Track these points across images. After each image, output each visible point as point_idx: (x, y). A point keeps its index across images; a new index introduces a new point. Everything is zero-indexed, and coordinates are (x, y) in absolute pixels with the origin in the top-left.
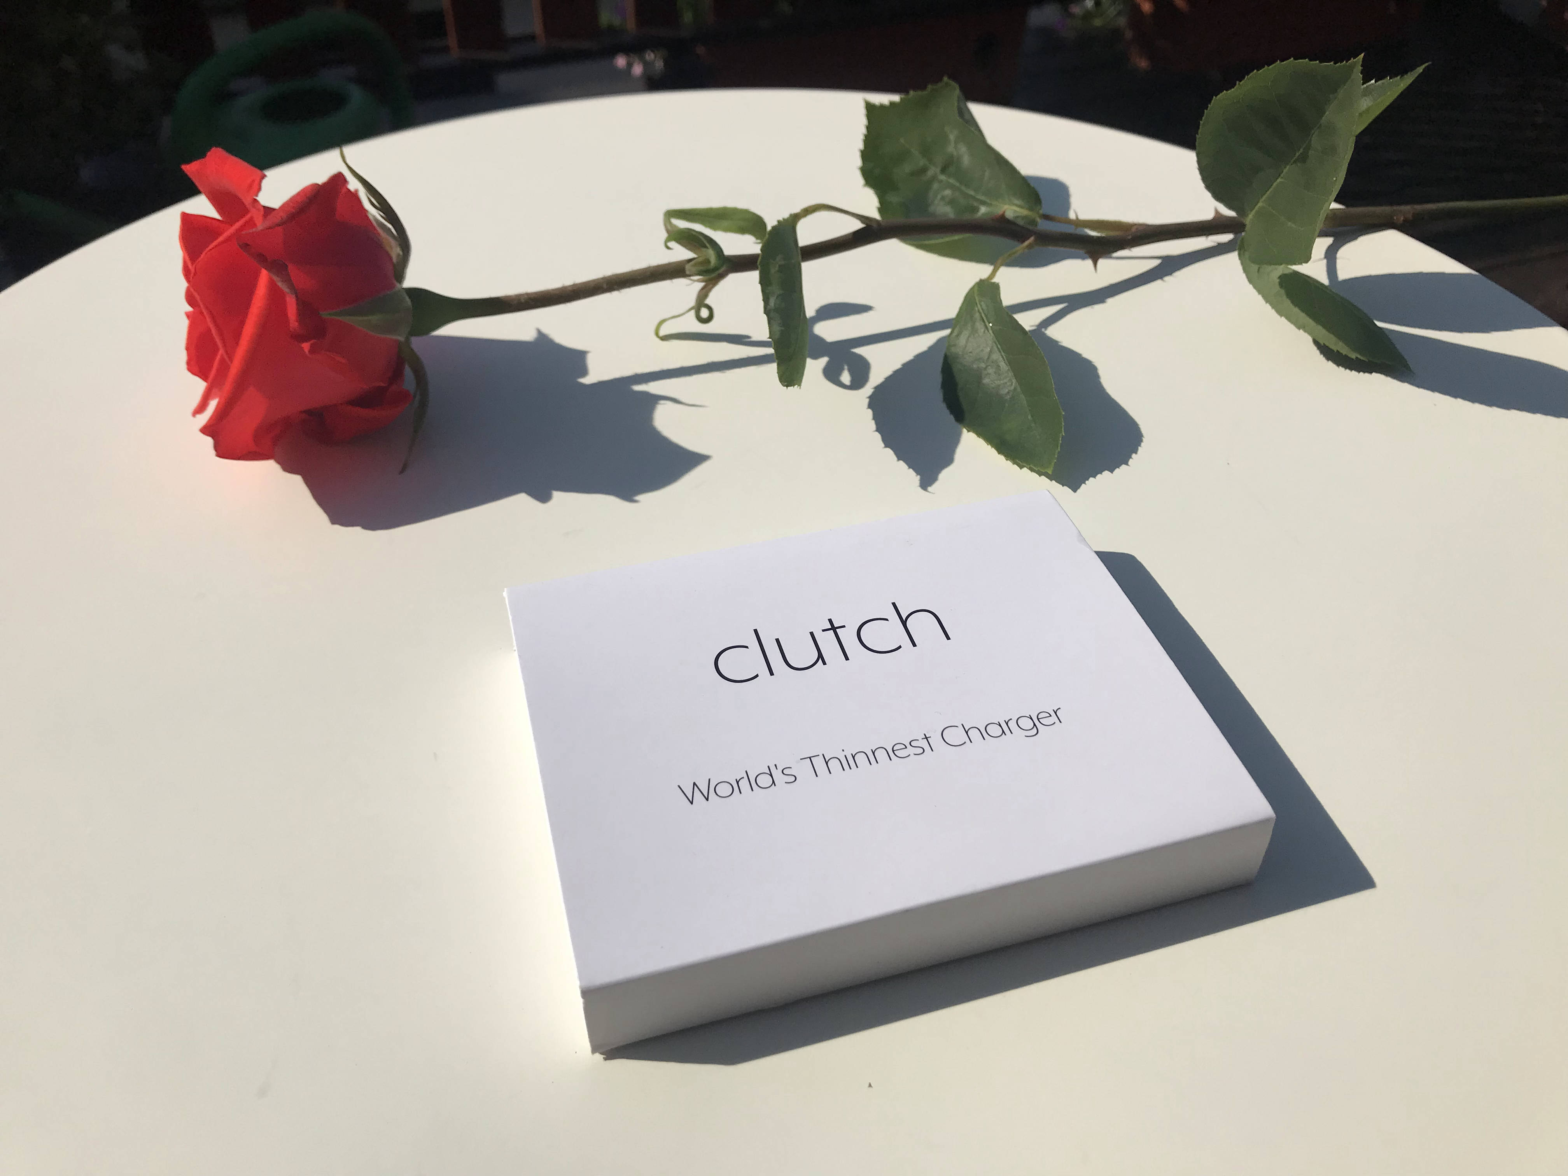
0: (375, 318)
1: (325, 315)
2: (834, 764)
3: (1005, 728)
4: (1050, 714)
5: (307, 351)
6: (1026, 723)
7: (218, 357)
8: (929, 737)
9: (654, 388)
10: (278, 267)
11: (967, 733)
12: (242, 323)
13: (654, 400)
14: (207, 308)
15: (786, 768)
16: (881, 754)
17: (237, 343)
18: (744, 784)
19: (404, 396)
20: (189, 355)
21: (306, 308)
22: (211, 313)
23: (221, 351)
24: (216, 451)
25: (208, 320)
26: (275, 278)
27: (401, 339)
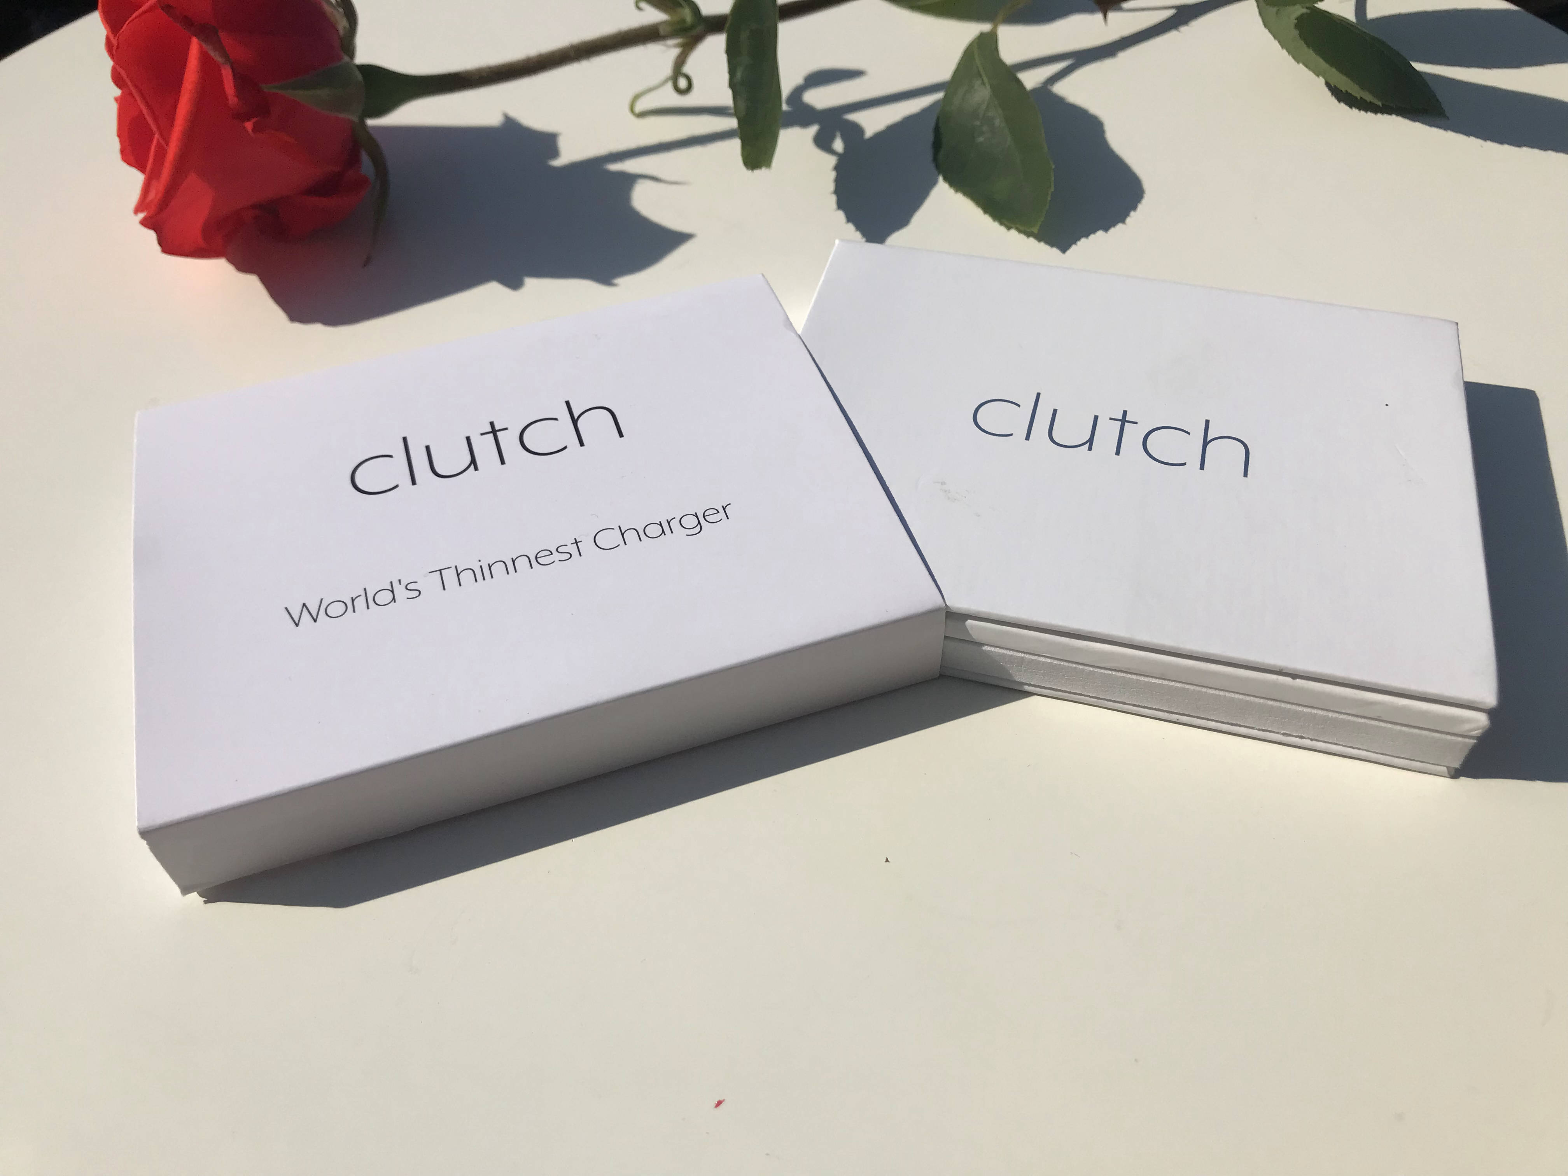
0: (324, 93)
1: (266, 88)
2: (466, 576)
3: (665, 528)
4: (718, 511)
5: (250, 131)
6: (691, 522)
7: (155, 142)
8: (579, 542)
9: (630, 166)
10: (206, 32)
11: (623, 535)
12: (177, 101)
13: (630, 179)
14: (136, 86)
15: (409, 584)
16: (522, 563)
17: (172, 126)
18: (360, 603)
19: (361, 182)
20: (122, 142)
21: (243, 80)
22: (140, 92)
23: (157, 136)
24: (161, 246)
25: (138, 98)
26: (204, 45)
27: (355, 119)
